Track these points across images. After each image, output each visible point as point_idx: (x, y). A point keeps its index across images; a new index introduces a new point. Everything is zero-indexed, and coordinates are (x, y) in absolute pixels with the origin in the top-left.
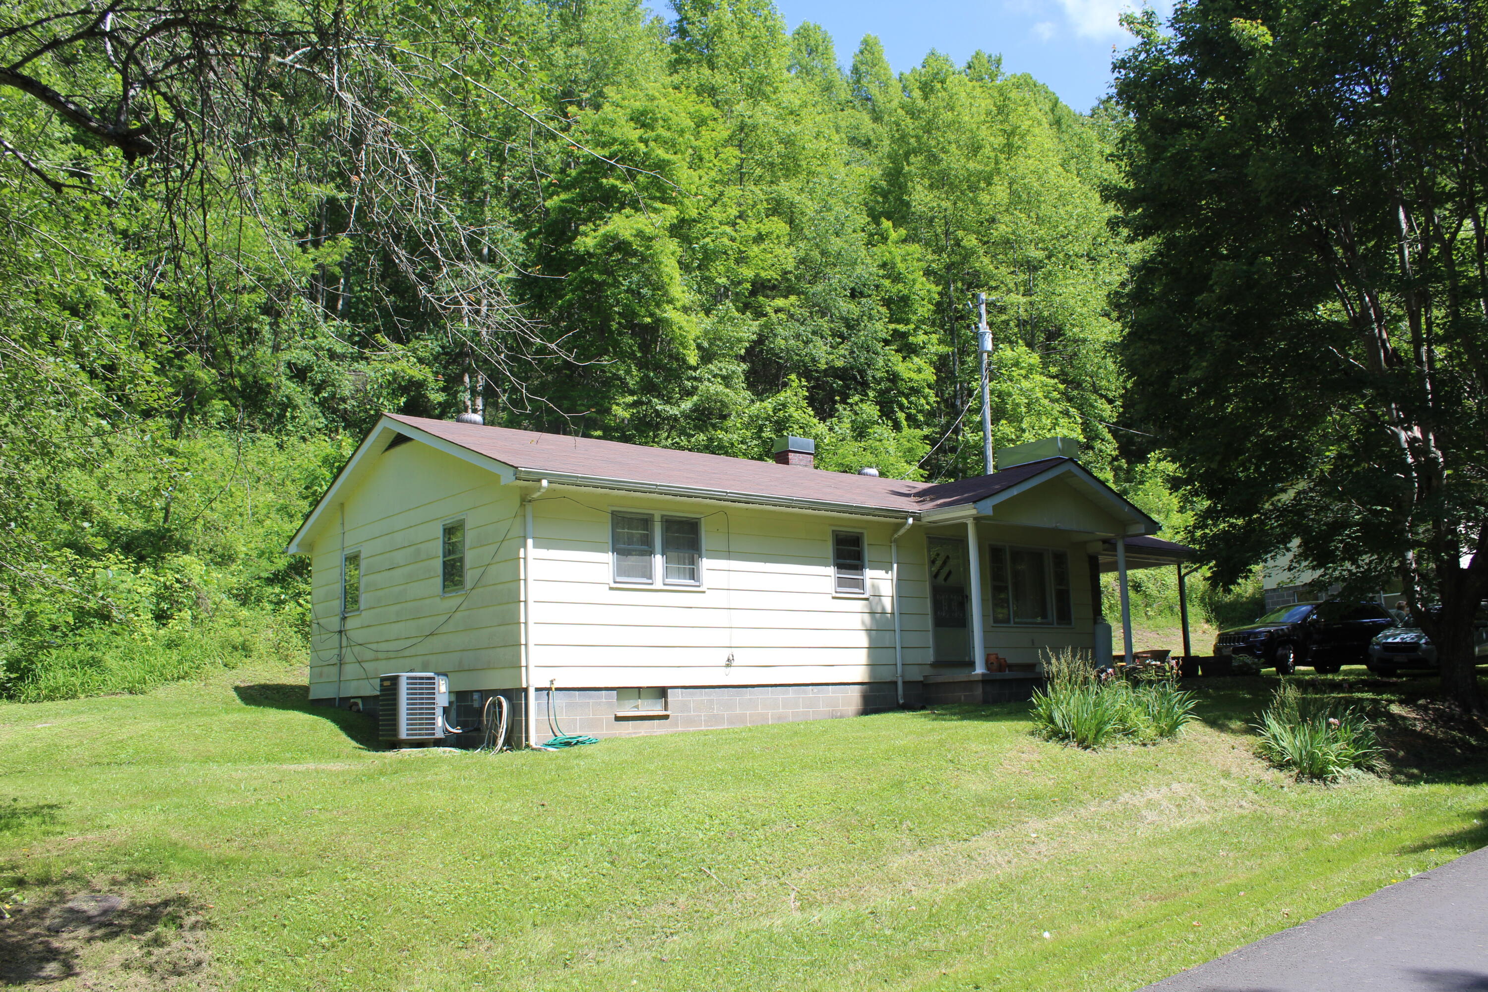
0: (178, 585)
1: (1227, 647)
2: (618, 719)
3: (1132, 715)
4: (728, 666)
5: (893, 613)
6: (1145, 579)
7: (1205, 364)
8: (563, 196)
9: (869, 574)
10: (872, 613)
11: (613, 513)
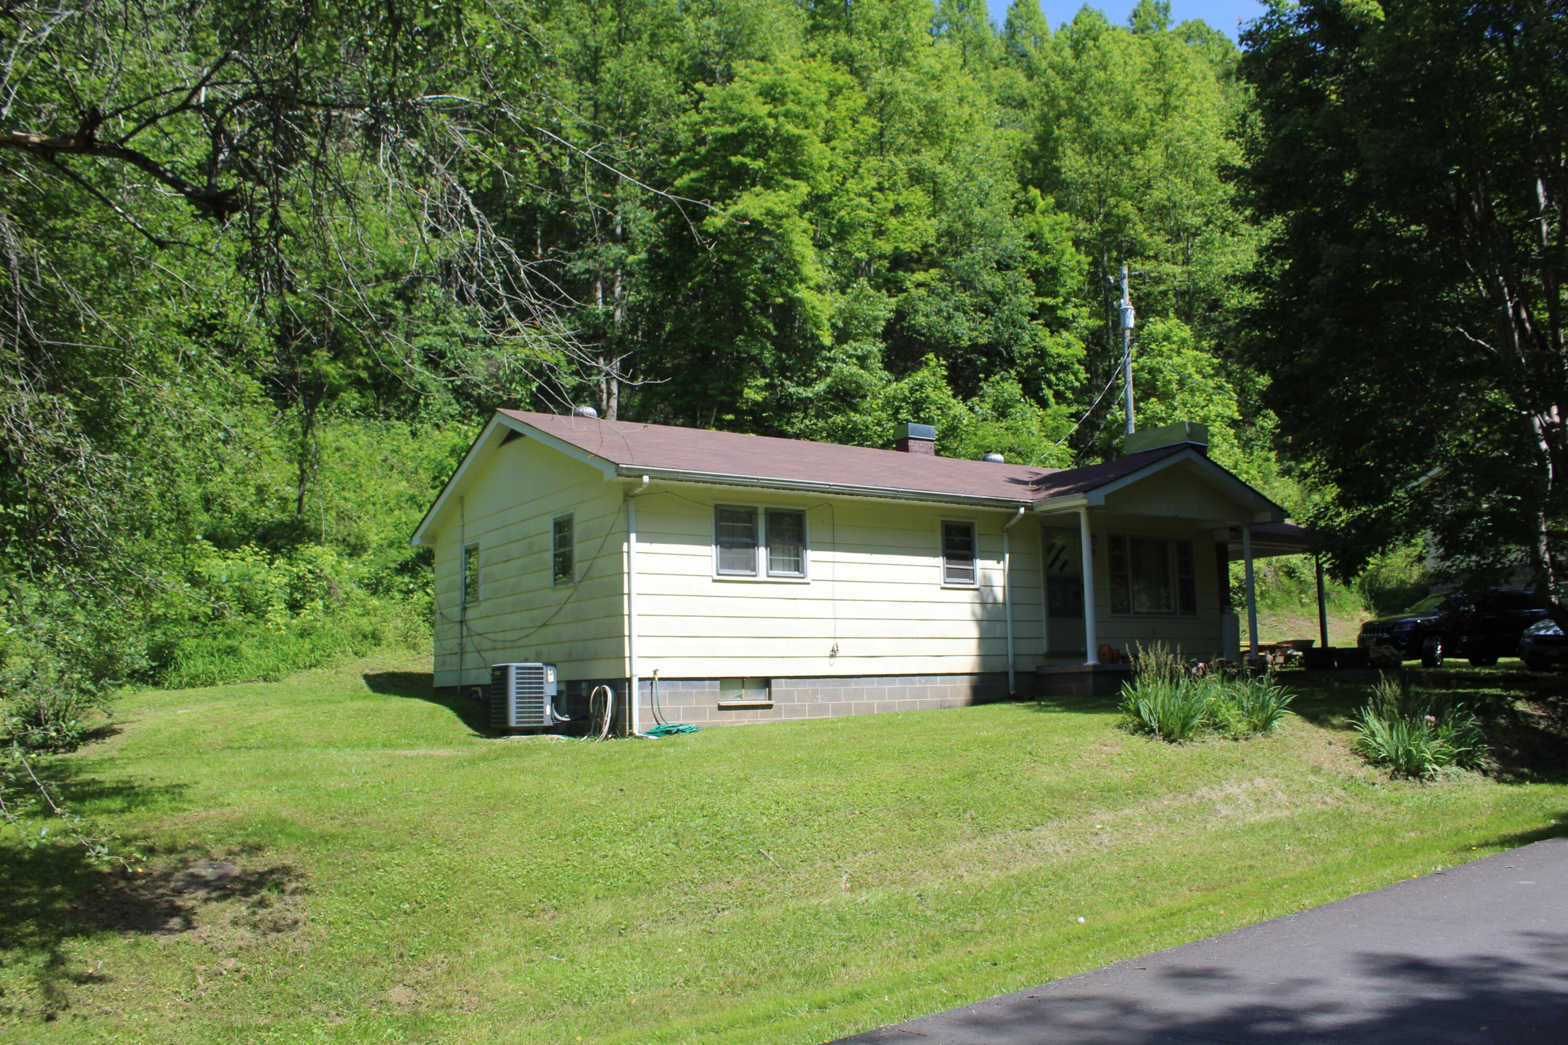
0: (310, 576)
1: (1371, 638)
2: (721, 708)
3: (1223, 710)
4: (832, 656)
5: (1004, 604)
6: (1300, 564)
7: (1316, 351)
8: (694, 175)
9: (981, 565)
10: (983, 603)
11: (717, 507)
